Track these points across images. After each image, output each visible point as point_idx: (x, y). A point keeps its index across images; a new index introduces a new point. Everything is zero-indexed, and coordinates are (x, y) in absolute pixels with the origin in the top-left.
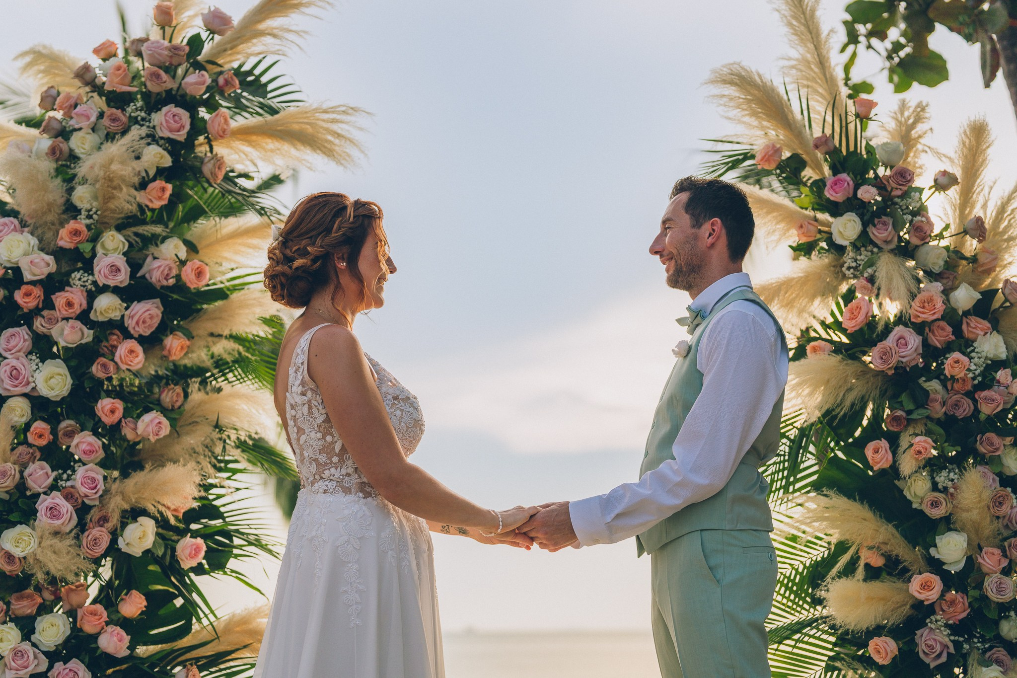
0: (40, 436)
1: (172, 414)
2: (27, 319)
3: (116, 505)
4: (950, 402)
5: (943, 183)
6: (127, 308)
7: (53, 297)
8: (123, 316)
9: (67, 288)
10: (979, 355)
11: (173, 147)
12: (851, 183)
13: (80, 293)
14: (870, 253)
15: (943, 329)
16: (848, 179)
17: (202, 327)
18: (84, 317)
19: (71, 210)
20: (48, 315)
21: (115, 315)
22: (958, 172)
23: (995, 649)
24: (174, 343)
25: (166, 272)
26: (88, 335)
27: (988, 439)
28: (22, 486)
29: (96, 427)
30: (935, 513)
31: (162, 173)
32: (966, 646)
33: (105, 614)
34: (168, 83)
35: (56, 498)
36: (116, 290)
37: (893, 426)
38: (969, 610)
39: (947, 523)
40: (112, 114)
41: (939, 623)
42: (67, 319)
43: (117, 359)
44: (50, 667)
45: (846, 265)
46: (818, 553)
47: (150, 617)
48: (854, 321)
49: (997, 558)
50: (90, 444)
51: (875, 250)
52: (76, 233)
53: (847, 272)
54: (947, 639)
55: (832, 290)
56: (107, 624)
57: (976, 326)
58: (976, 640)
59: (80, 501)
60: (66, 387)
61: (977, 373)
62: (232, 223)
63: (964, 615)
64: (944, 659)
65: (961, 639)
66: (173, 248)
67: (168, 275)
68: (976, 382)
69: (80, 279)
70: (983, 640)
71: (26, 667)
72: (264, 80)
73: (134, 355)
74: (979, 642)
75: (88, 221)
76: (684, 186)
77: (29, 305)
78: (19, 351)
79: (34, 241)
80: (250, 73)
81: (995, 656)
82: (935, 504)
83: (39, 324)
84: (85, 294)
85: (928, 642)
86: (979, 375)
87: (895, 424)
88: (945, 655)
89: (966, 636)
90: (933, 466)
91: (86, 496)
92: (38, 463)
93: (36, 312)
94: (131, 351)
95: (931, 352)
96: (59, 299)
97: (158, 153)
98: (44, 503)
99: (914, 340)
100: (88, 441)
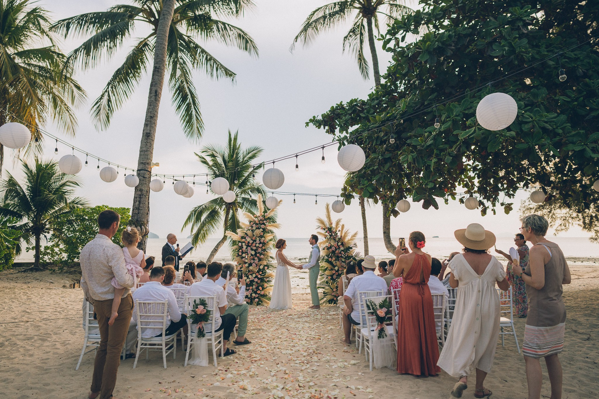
1: (263, 255)
2: (250, 246)
3: (259, 264)
4: (337, 254)
5: (339, 231)
6: (259, 245)
11: (263, 229)
13: (255, 244)
17: (266, 245)
18: (255, 246)
19: (254, 235)
22: (341, 230)
24: (264, 248)
29: (257, 257)
31: (262, 232)
34: (262, 222)
35: (254, 264)
39: (336, 266)
46: (325, 268)
47: (262, 274)
52: (254, 238)
53: (329, 240)
55: (328, 242)
57: (341, 246)
62: (268, 234)
66: (263, 239)
67: (262, 241)
76: (312, 235)
90: (335, 260)
94: (260, 249)
95: (336, 249)
96: (253, 244)
97: (261, 230)
98: (253, 264)
99: (334, 248)
100: (256, 258)
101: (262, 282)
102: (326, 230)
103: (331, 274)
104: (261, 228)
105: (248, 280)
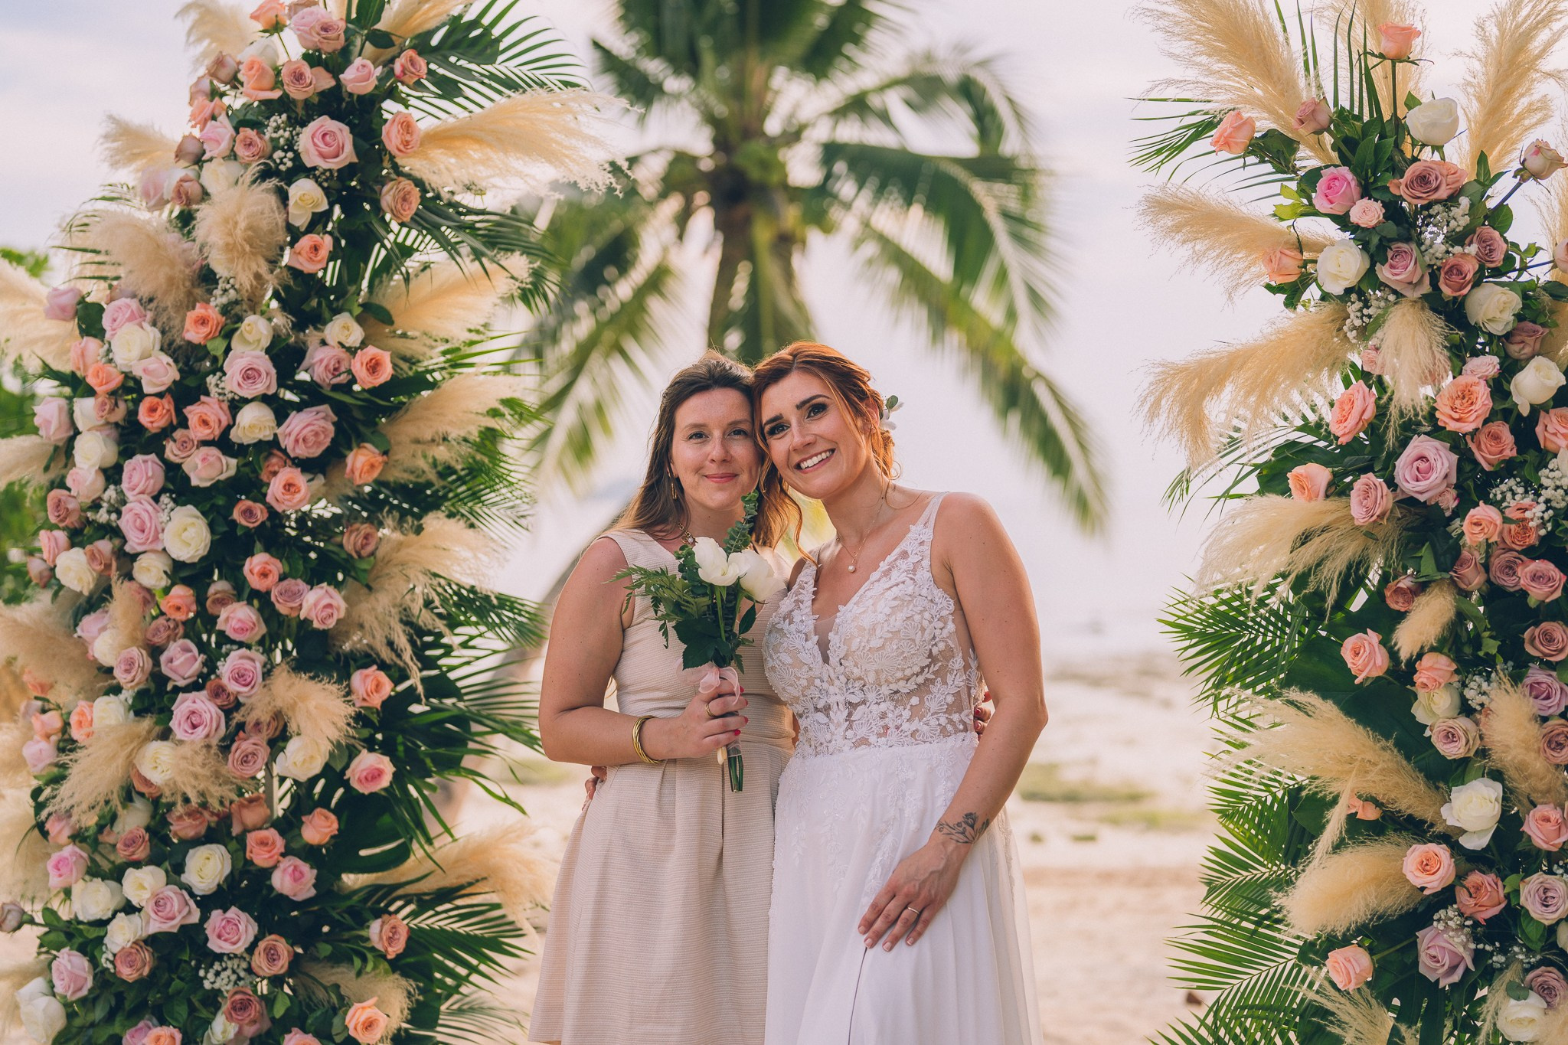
0: (178, 609)
2: (154, 444)
4: (1496, 563)
5: (1536, 166)
6: (279, 424)
7: (185, 411)
8: (275, 435)
9: (203, 398)
10: (1558, 483)
12: (1353, 184)
13: (216, 406)
14: (1382, 304)
15: (1496, 438)
16: (1350, 176)
17: (404, 431)
18: (222, 440)
19: (207, 281)
20: (182, 436)
21: (266, 435)
23: (1543, 968)
24: (362, 463)
25: (331, 367)
26: (229, 466)
27: (1545, 633)
28: (158, 678)
30: (1452, 751)
32: (1497, 959)
33: (280, 844)
35: (199, 700)
36: (266, 399)
37: (1397, 603)
38: (1503, 905)
40: (246, 137)
41: (1450, 923)
42: (205, 443)
43: (269, 499)
44: (205, 918)
45: (1348, 321)
48: (1342, 426)
49: (1550, 827)
50: (240, 620)
51: (1392, 298)
52: (203, 321)
53: (1348, 334)
54: (1461, 950)
56: (283, 855)
58: (1516, 949)
59: (232, 698)
60: (203, 545)
61: (1546, 516)
63: (1496, 911)
64: (1456, 978)
65: (1488, 948)
66: (343, 329)
67: (335, 369)
68: (1543, 532)
69: (217, 385)
70: (1529, 951)
71: (172, 919)
72: (496, 32)
73: (292, 490)
74: (1521, 952)
75: (224, 300)
77: (155, 425)
78: (142, 493)
79: (153, 335)
80: (475, 23)
81: (1540, 979)
82: (1450, 736)
83: (172, 451)
84: (225, 405)
85: (1428, 952)
86: (1549, 521)
87: (1401, 600)
88: (1460, 971)
89: (1497, 944)
91: (238, 693)
92: (181, 641)
93: (167, 432)
94: (289, 487)
96: (193, 412)
97: (306, 195)
98: (183, 705)
99: (1443, 461)
100: (237, 617)
101: (339, 958)
102: (1306, 159)
103: (1393, 903)
104: (300, 170)
105: (121, 935)
